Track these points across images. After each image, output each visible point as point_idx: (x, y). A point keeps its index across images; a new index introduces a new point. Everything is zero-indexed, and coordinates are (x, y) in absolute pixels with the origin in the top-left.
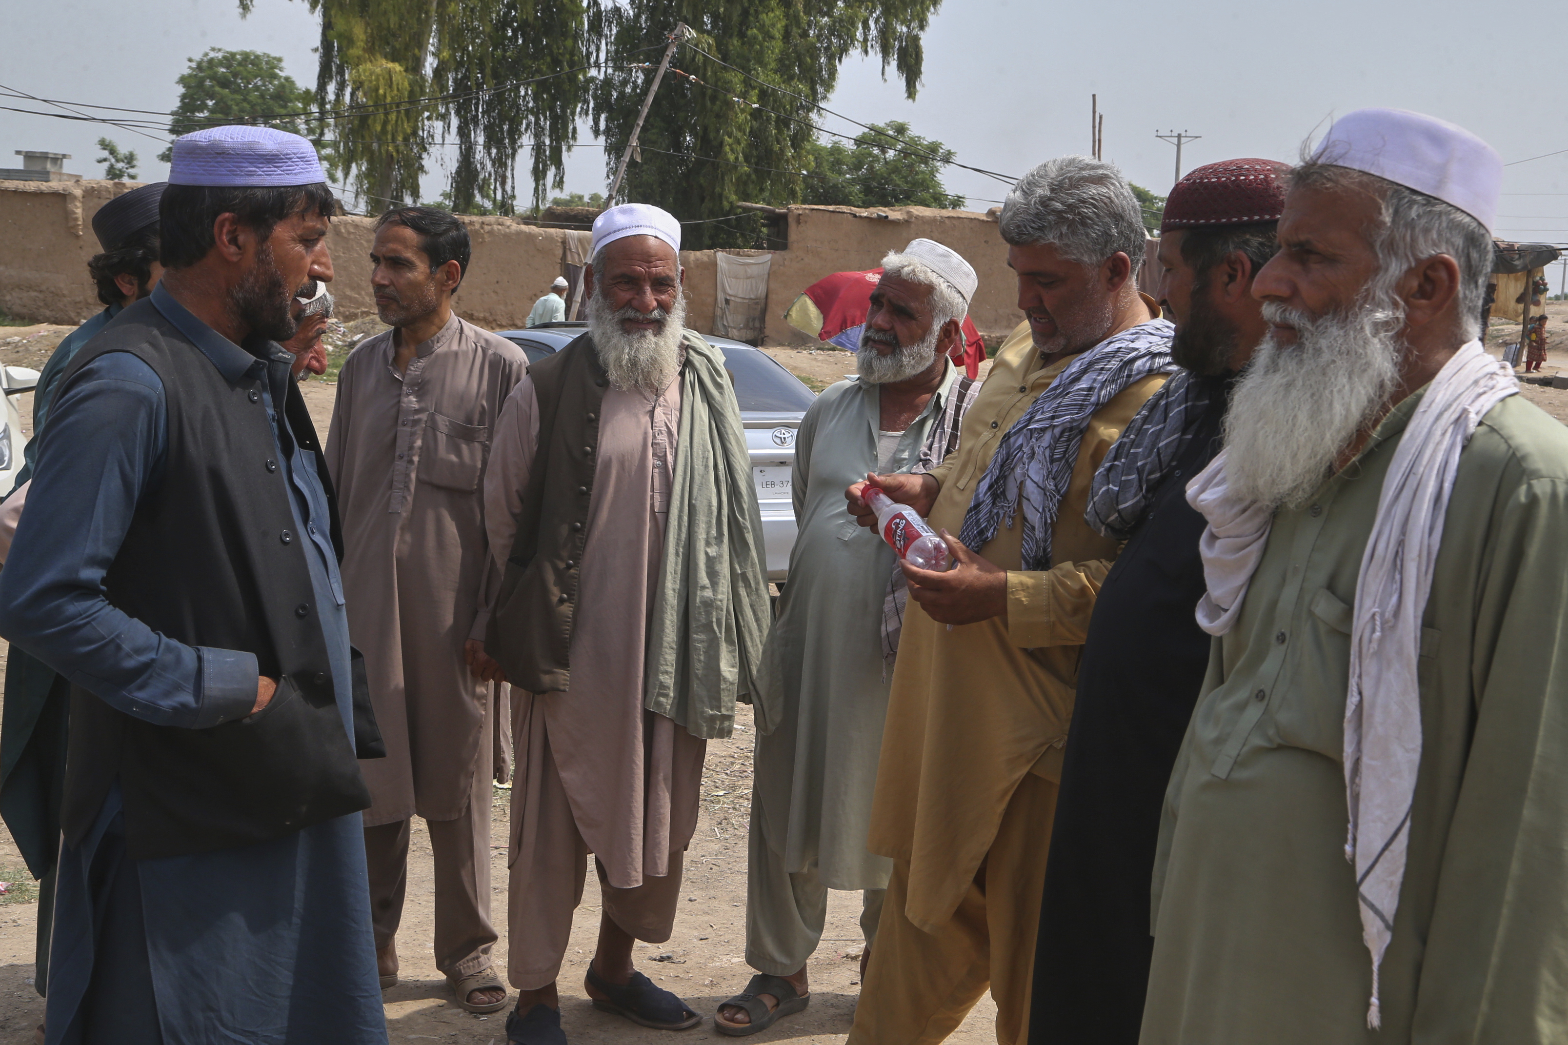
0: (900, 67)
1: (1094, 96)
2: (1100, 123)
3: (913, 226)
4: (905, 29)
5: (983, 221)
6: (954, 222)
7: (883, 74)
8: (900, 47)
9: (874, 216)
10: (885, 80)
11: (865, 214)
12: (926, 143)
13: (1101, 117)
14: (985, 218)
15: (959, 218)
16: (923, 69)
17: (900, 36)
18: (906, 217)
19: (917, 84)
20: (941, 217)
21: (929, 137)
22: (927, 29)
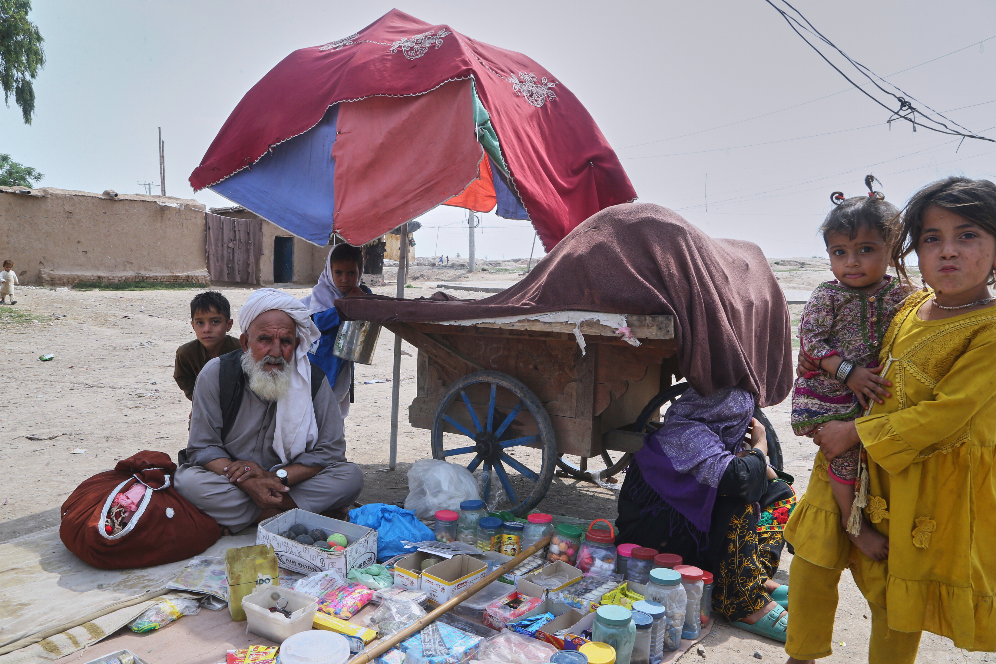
0: (18, 101)
1: (159, 128)
2: (163, 146)
3: (49, 200)
4: (20, 75)
5: (101, 199)
6: (80, 198)
7: (6, 102)
8: (18, 87)
9: (18, 192)
10: (9, 107)
11: (10, 191)
12: (23, 167)
13: (163, 142)
14: (102, 197)
15: (83, 196)
16: (35, 104)
17: (17, 79)
18: (43, 194)
19: (32, 113)
20: (70, 195)
21: (25, 164)
22: (36, 77)
